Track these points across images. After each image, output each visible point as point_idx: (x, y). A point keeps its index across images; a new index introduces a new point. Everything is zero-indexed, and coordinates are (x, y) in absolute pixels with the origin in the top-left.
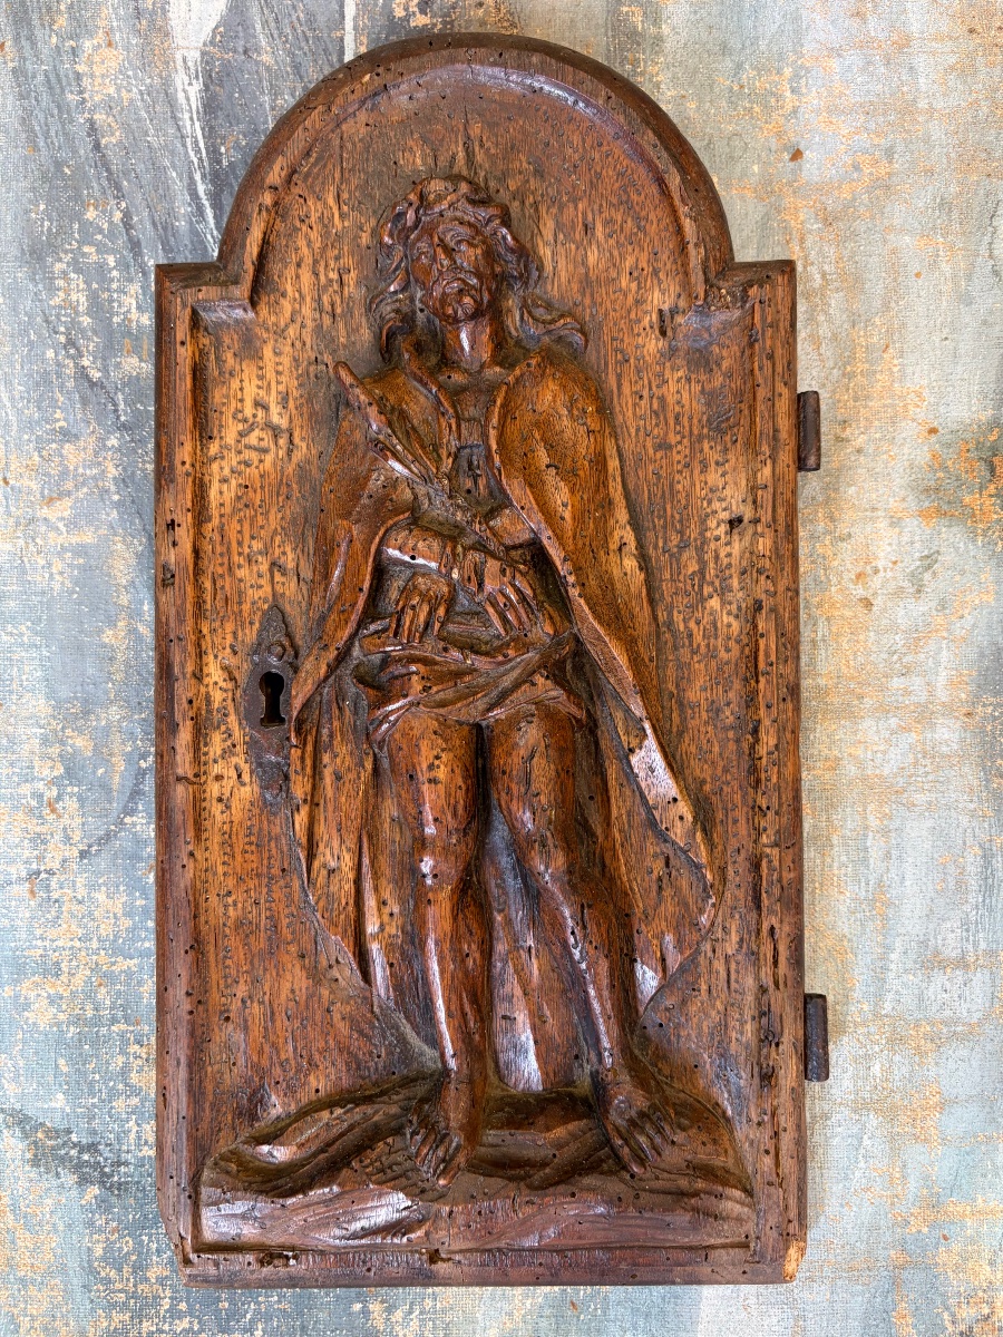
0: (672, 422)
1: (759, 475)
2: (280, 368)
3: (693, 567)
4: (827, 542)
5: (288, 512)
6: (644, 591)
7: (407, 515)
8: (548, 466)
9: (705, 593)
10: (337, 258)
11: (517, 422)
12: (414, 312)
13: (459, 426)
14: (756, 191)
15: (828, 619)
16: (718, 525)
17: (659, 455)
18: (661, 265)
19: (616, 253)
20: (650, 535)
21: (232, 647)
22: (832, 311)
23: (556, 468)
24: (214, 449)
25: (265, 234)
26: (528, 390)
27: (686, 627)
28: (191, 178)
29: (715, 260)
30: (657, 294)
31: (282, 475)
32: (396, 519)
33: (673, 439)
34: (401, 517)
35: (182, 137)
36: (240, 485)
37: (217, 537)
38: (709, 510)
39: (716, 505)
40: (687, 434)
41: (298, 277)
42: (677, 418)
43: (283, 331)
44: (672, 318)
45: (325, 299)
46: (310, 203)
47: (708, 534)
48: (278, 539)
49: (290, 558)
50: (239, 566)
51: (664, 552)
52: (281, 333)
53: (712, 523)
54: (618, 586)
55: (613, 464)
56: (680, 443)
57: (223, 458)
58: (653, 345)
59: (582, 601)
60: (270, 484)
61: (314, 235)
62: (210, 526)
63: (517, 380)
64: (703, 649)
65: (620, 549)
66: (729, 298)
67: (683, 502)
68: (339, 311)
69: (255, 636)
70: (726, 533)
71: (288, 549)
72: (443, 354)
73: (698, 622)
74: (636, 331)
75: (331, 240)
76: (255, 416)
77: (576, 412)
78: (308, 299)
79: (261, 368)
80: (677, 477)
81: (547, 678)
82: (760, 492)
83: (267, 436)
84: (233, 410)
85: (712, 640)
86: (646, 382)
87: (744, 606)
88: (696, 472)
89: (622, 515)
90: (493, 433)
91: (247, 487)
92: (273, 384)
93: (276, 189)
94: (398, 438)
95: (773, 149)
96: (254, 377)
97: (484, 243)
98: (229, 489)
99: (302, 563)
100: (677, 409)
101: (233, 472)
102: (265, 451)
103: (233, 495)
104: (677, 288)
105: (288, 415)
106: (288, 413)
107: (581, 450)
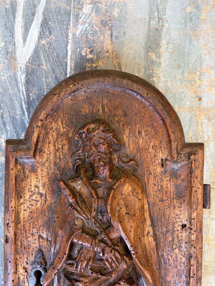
0: (164, 193)
1: (192, 215)
2: (43, 175)
3: (170, 239)
4: (208, 221)
5: (44, 220)
6: (155, 248)
7: (81, 230)
8: (126, 214)
9: (174, 248)
10: (62, 141)
11: (116, 199)
12: (85, 159)
13: (98, 201)
14: (188, 110)
15: (208, 244)
16: (178, 226)
17: (160, 203)
18: (162, 145)
19: (148, 141)
20: (157, 228)
21: (26, 262)
22: (210, 148)
23: (129, 214)
24: (22, 201)
25: (38, 135)
26: (120, 188)
27: (168, 257)
28: (21, 103)
29: (180, 145)
30: (161, 154)
31: (43, 209)
32: (77, 232)
33: (165, 198)
35: (19, 91)
36: (30, 212)
37: (22, 228)
38: (175, 221)
39: (178, 220)
40: (169, 197)
41: (49, 147)
42: (166, 192)
43: (44, 164)
44: (166, 161)
45: (58, 154)
46: (53, 124)
47: (175, 229)
48: (41, 228)
49: (45, 234)
50: (29, 237)
51: (161, 233)
52: (43, 165)
53: (176, 225)
54: (147, 247)
55: (146, 206)
56: (167, 200)
57: (25, 203)
58: (159, 169)
59: (136, 260)
60: (39, 211)
61: (54, 134)
62: (20, 225)
63: (117, 187)
64: (173, 265)
65: (148, 234)
66: (184, 158)
67: (167, 218)
68: (62, 157)
69: (33, 259)
70: (181, 229)
71: (44, 231)
72: (93, 172)
73: (172, 256)
74: (154, 165)
75: (59, 135)
76: (35, 190)
77: (135, 193)
78: (52, 154)
79: (37, 175)
80: (166, 210)
81: (125, 282)
82: (192, 221)
83: (39, 196)
84: (28, 188)
85: (176, 262)
86: (157, 181)
87: (186, 253)
88: (172, 209)
89: (148, 222)
91: (32, 212)
92: (41, 180)
93: (42, 120)
94: (78, 205)
95: (193, 97)
96: (35, 178)
97: (107, 143)
98: (26, 213)
99: (48, 235)
100: (166, 189)
101: (28, 207)
102: (38, 201)
103: (28, 215)
104: (167, 153)
105: (45, 190)
106: (45, 189)
107: (137, 206)
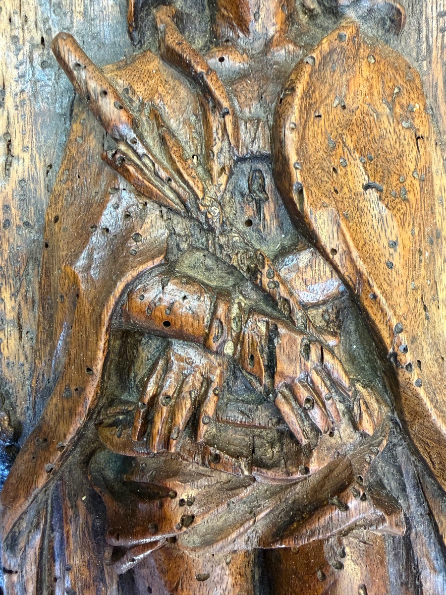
7: (157, 261)
8: (366, 187)
11: (322, 122)
13: (236, 128)
23: (379, 190)
26: (336, 76)
32: (141, 268)
34: (150, 265)
49: (8, 307)
59: (421, 392)
71: (6, 295)
72: (212, 33)
77: (398, 109)
81: (364, 498)
90: (291, 139)
94: (146, 147)
99: (25, 312)
105: (5, 117)
106: (6, 114)
107: (409, 163)
